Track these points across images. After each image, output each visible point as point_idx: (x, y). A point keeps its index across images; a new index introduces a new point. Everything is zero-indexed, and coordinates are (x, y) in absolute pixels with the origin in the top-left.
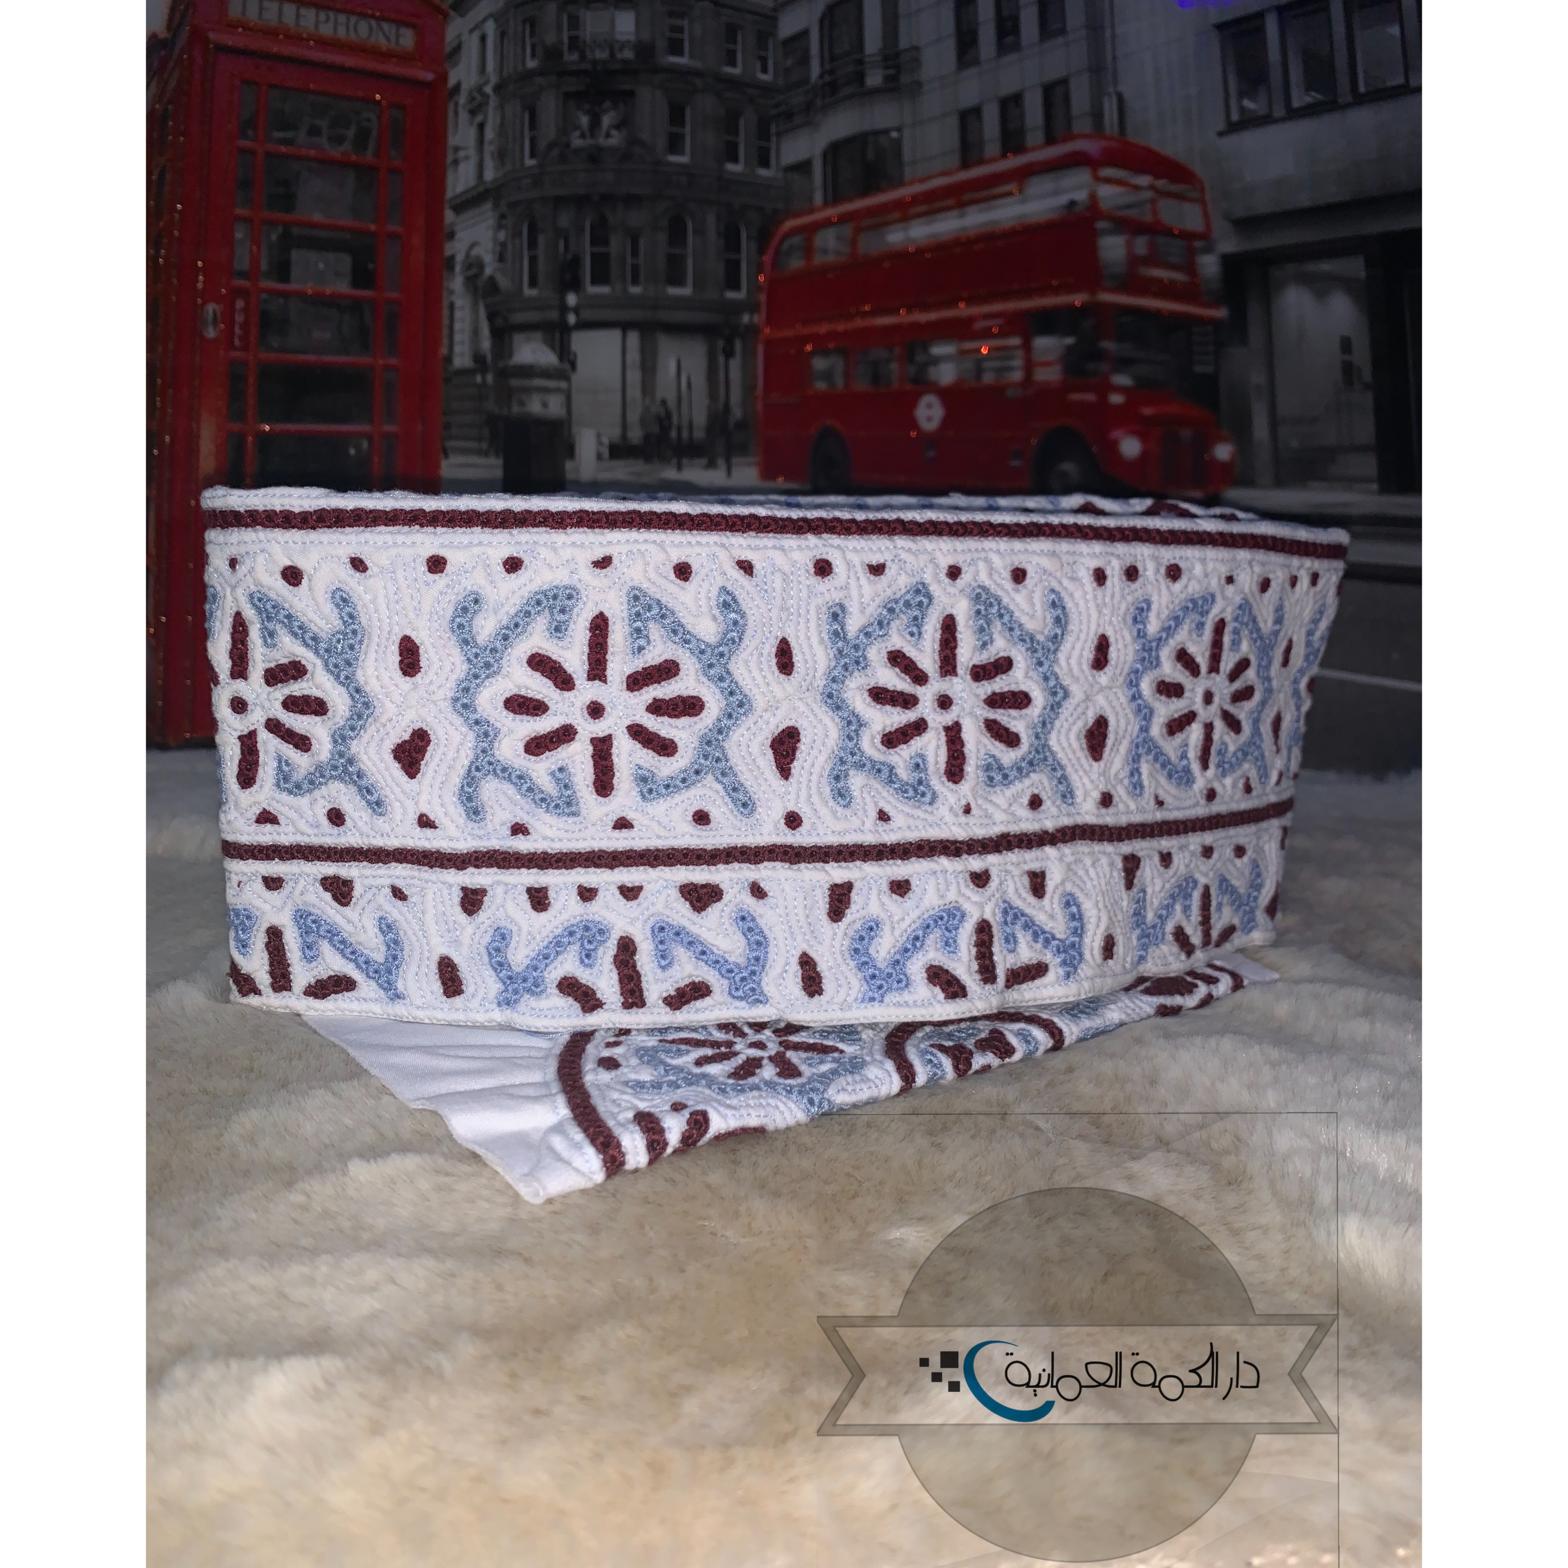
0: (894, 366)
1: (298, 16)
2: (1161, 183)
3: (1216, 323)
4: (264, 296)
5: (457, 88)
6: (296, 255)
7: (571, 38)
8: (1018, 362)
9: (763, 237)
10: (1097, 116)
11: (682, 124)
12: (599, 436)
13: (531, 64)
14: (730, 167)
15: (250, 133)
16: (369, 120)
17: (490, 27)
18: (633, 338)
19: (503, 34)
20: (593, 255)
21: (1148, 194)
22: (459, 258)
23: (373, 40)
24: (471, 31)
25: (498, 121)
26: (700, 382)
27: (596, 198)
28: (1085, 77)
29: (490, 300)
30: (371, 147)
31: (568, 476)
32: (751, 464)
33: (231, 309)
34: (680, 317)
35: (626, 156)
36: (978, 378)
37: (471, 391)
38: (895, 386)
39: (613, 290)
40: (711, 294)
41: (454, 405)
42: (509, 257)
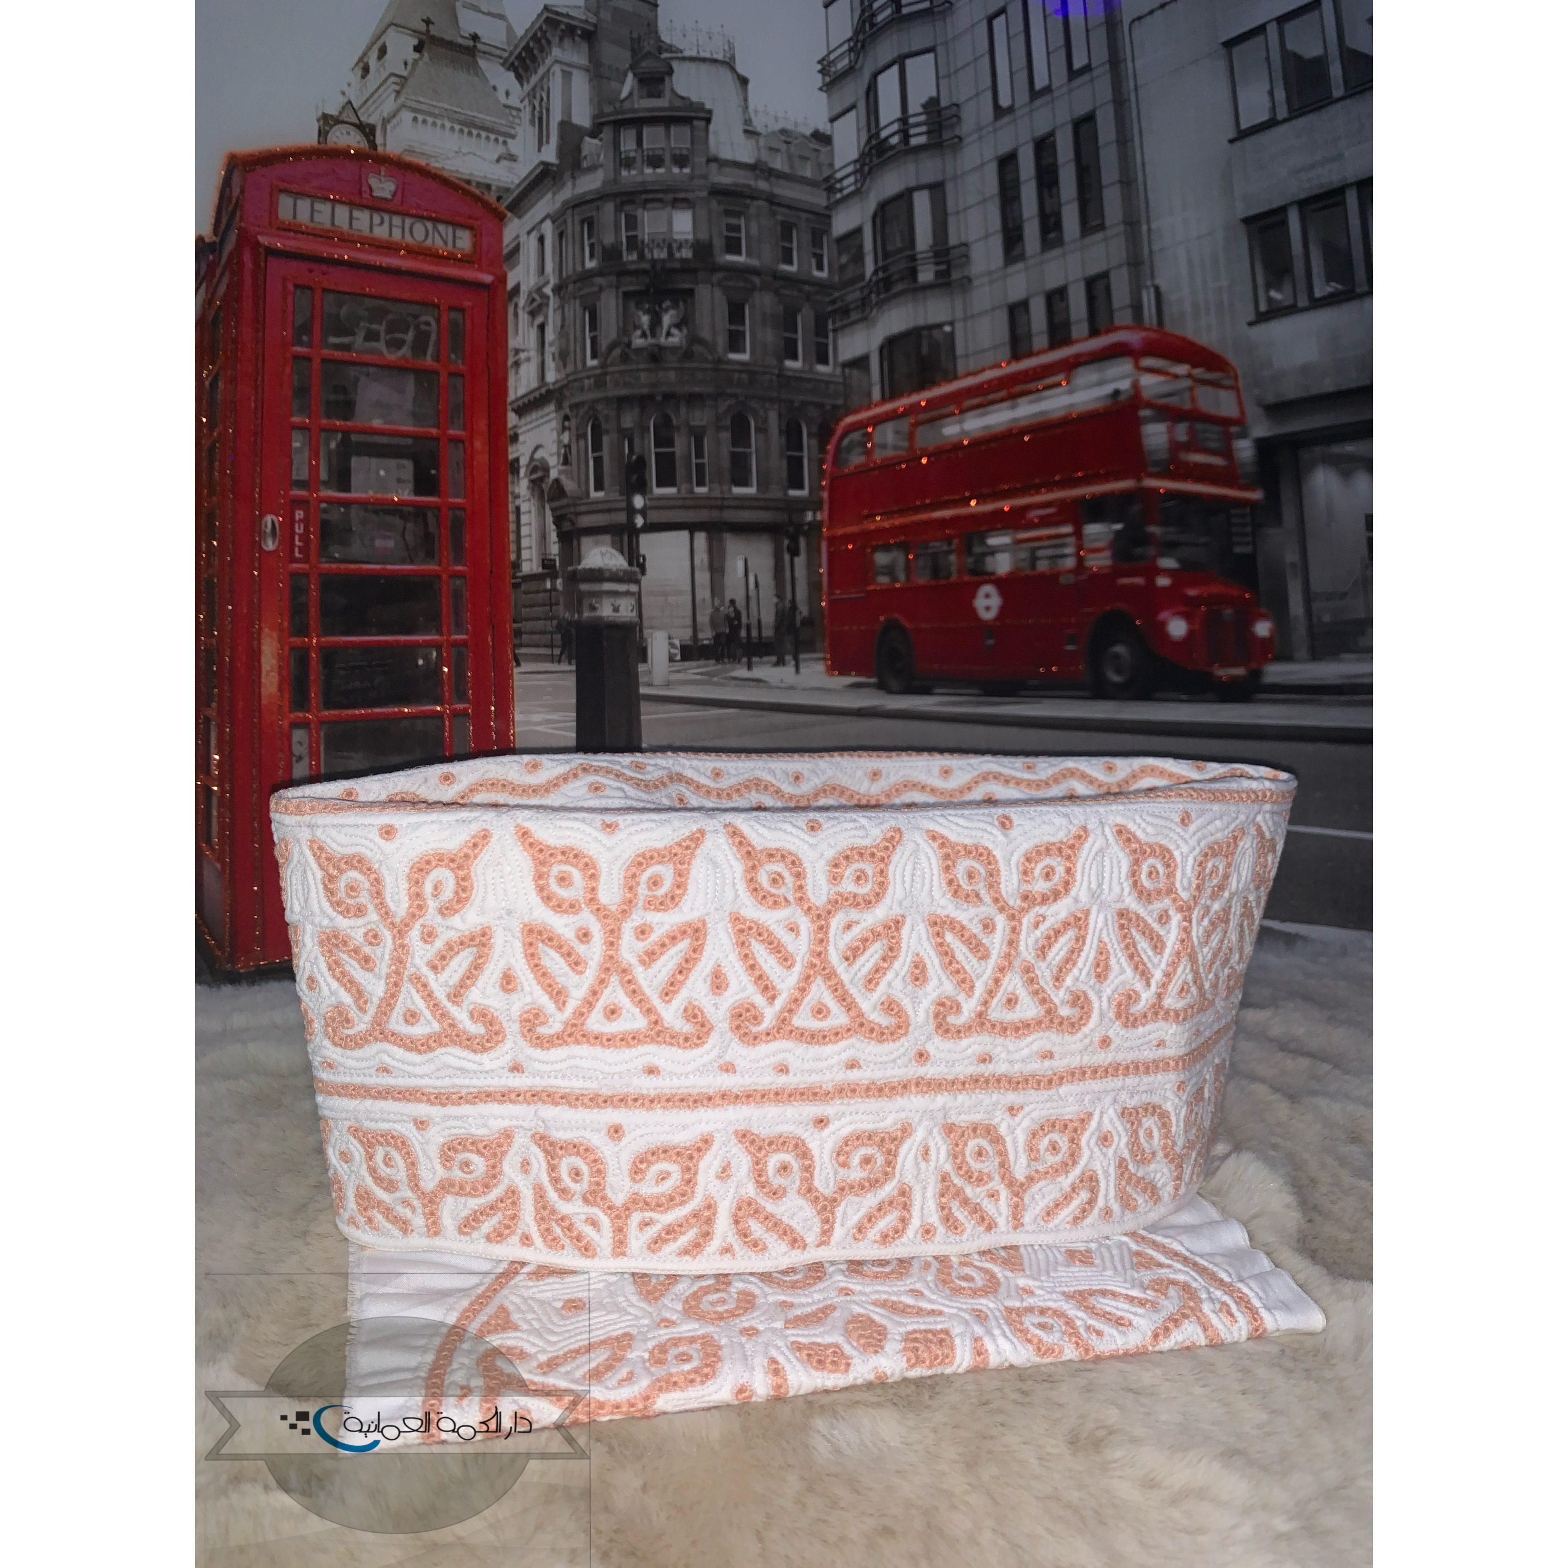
0: (953, 558)
1: (351, 218)
2: (1198, 372)
3: (1253, 505)
4: (324, 506)
5: (516, 289)
6: (355, 461)
7: (628, 238)
8: (1069, 550)
9: (824, 433)
10: (1137, 308)
11: (742, 322)
12: (670, 638)
13: (590, 264)
14: (789, 363)
15: (305, 338)
16: (428, 324)
17: (548, 228)
18: (701, 538)
19: (561, 235)
20: (657, 454)
21: (1186, 383)
23: (429, 242)
24: (529, 233)
25: (559, 324)
26: (767, 581)
27: (659, 398)
28: (1124, 272)
29: (556, 504)
30: (430, 350)
31: (641, 680)
32: (819, 659)
33: (290, 521)
34: (746, 516)
35: (687, 355)
36: (1033, 567)
37: (541, 595)
38: (954, 577)
39: (679, 491)
40: (775, 493)
41: (525, 612)
42: (573, 457)
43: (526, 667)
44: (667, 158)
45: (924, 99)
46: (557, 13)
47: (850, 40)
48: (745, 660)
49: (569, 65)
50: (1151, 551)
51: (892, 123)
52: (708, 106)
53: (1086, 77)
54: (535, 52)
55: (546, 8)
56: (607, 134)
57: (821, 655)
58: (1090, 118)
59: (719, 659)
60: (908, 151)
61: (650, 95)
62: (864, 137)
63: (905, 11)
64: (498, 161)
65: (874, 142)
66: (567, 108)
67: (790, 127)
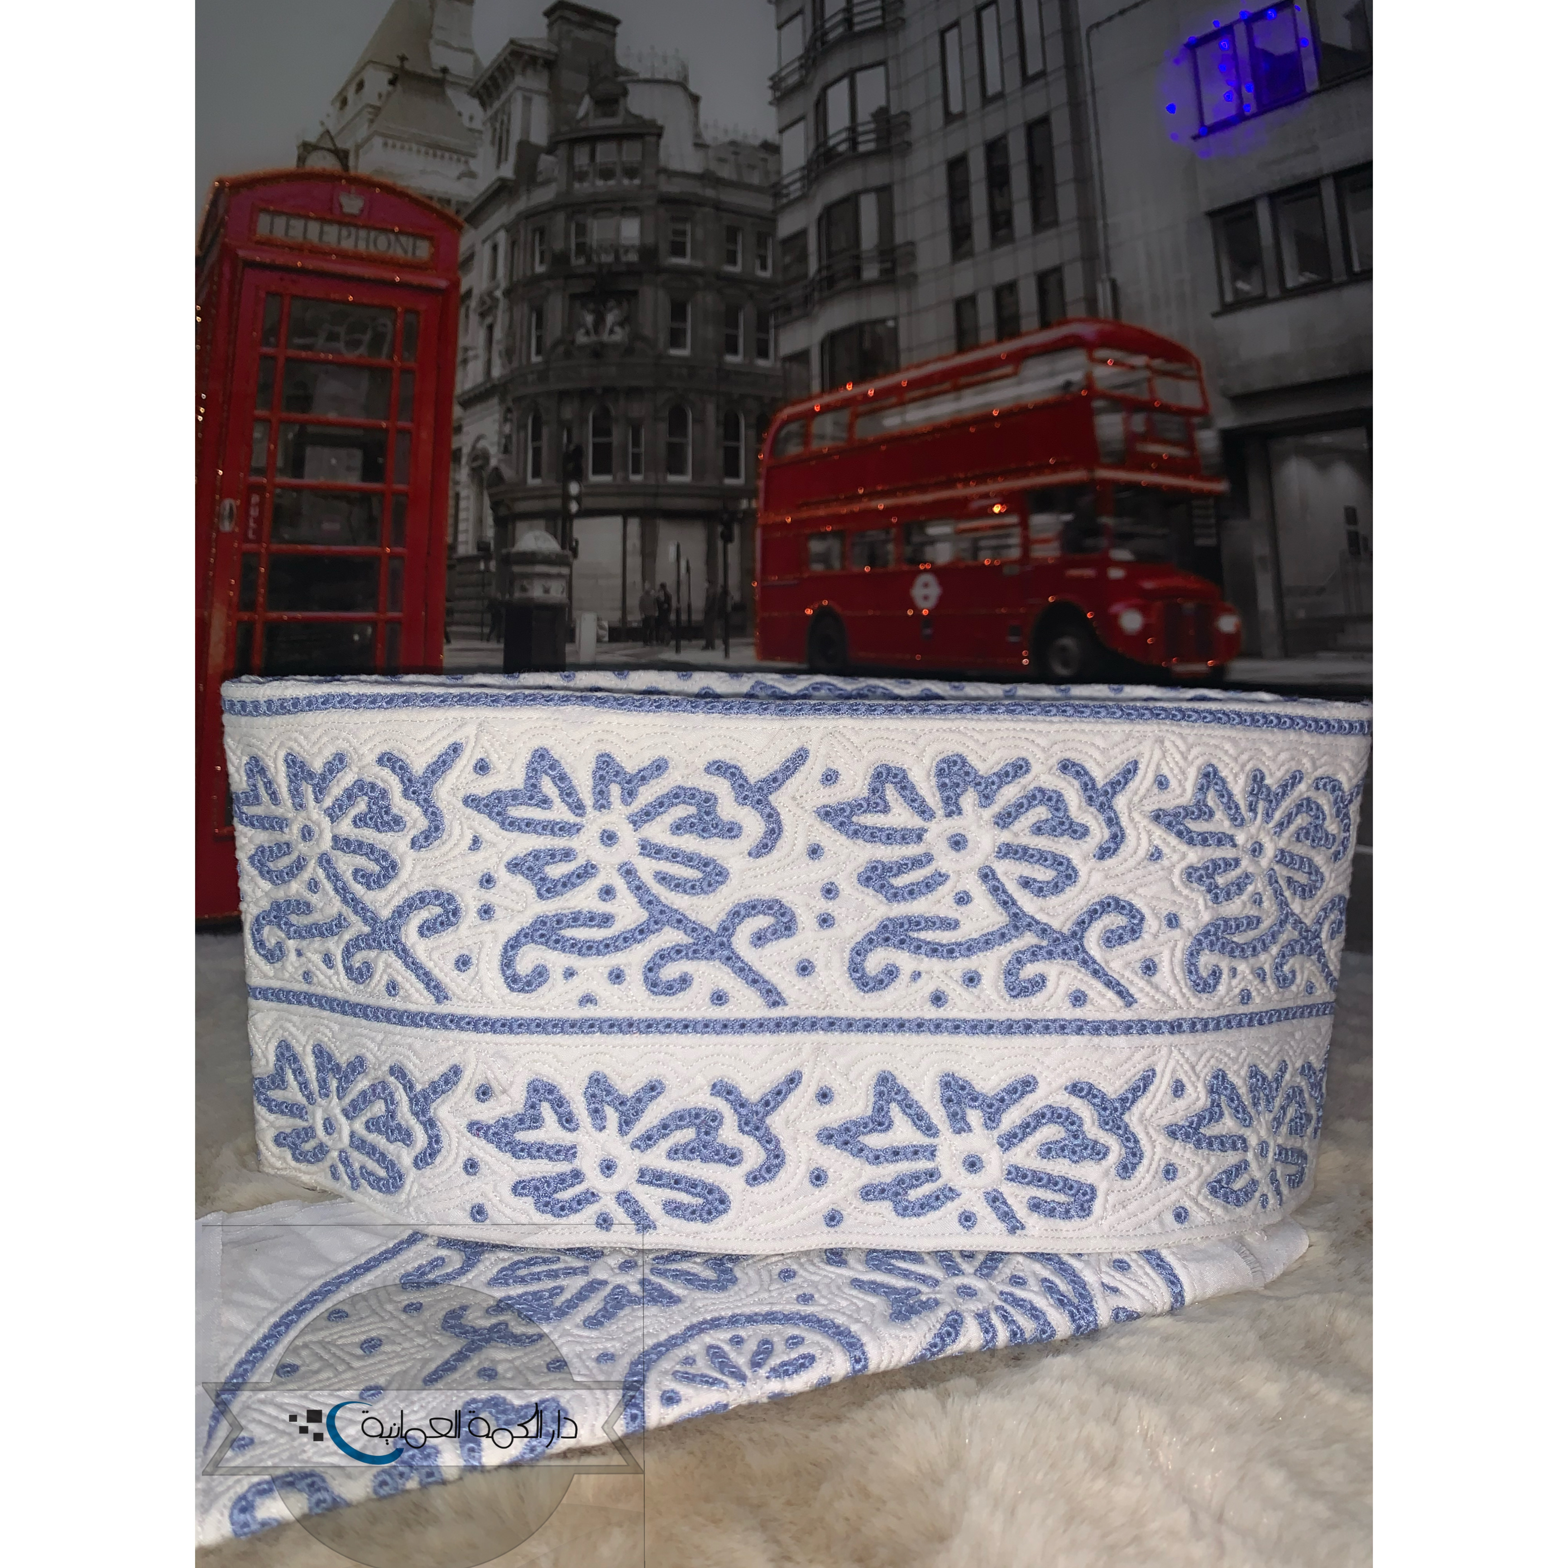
0: (890, 547)
1: (321, 233)
2: (1157, 363)
3: (1217, 496)
4: (278, 491)
5: (469, 293)
6: (309, 451)
7: (577, 245)
8: (1015, 541)
10: (1091, 302)
11: (684, 320)
12: (599, 619)
13: (540, 269)
14: (730, 358)
15: (272, 339)
16: (385, 325)
17: (502, 238)
18: (634, 525)
19: (513, 244)
20: (594, 445)
21: (1144, 374)
22: (466, 450)
23: (390, 252)
24: (484, 242)
25: (507, 323)
26: (699, 567)
27: (599, 391)
28: (1079, 265)
29: (495, 490)
30: (385, 350)
31: (568, 659)
32: (748, 645)
33: (247, 504)
34: (679, 503)
36: (975, 556)
37: (474, 578)
38: (892, 566)
39: (615, 478)
40: (711, 481)
41: (458, 592)
42: (514, 449)
43: (455, 644)
44: (618, 171)
45: (873, 108)
46: (521, 46)
47: (800, 58)
48: (673, 643)
49: (530, 91)
50: (1103, 542)
51: (839, 132)
52: (660, 122)
53: (1041, 82)
54: (500, 81)
55: (512, 42)
56: (562, 151)
57: (751, 640)
58: (1044, 120)
59: (647, 641)
60: (855, 157)
61: (605, 115)
62: (812, 145)
63: (857, 28)
64: (459, 178)
65: (822, 150)
66: (526, 129)
67: (739, 138)
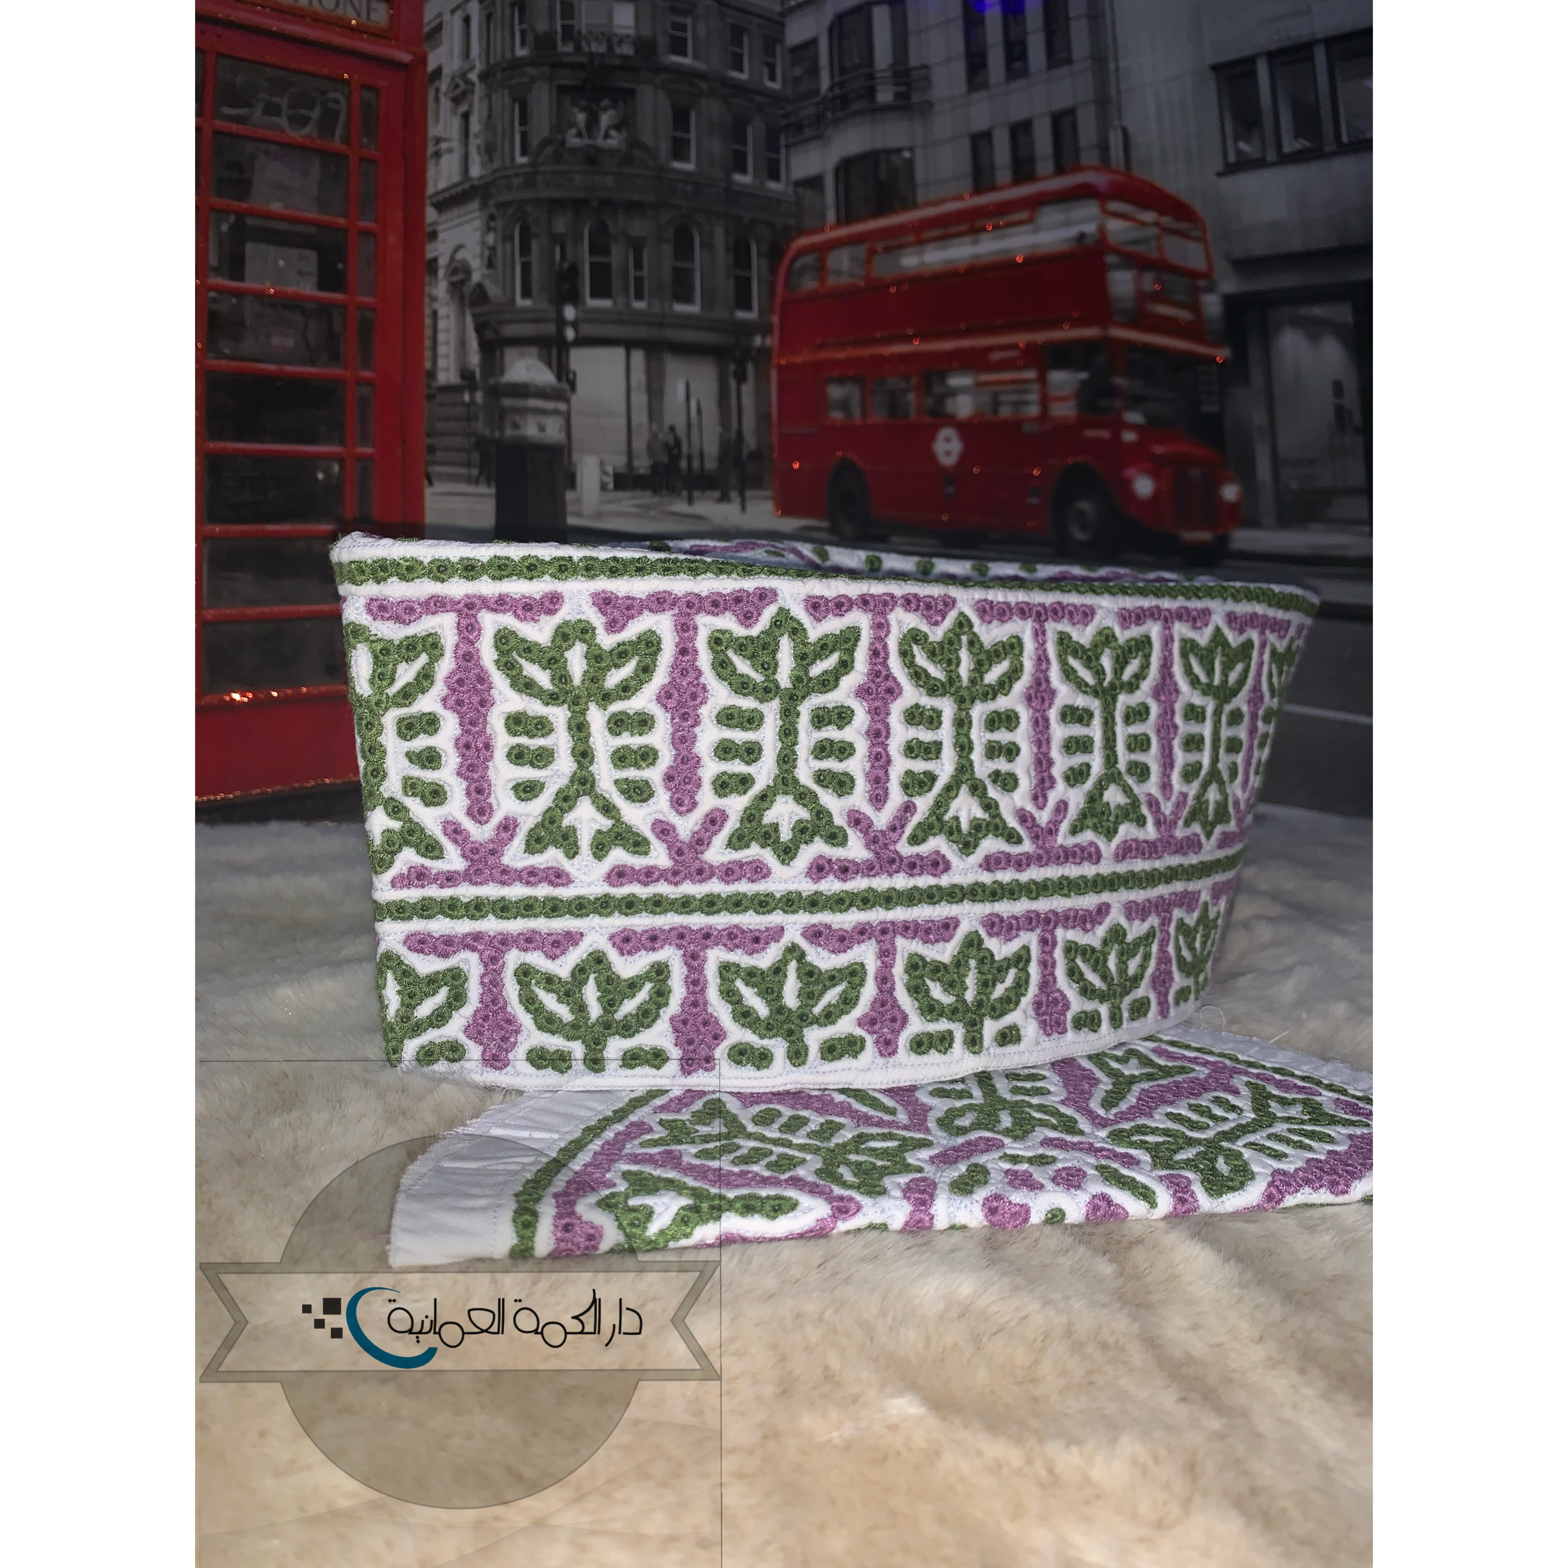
0: (911, 397)
2: (1166, 220)
3: (1220, 364)
4: (212, 294)
5: (438, 72)
6: (249, 247)
7: (563, 26)
8: (1033, 397)
9: (775, 254)
10: (1104, 149)
11: (687, 129)
12: (602, 463)
13: (521, 52)
14: (738, 178)
16: (336, 101)
17: (474, 9)
18: (638, 357)
19: (489, 17)
20: (591, 264)
21: (1153, 231)
23: (340, 12)
24: (453, 11)
25: (485, 113)
26: (710, 407)
27: (595, 203)
28: (1092, 109)
29: (479, 310)
30: (339, 131)
31: (570, 508)
32: (766, 498)
34: (686, 336)
35: (627, 159)
36: (995, 411)
37: (458, 410)
38: (913, 417)
39: (615, 304)
40: (721, 313)
41: (439, 426)
42: (499, 261)
43: (440, 487)
48: (685, 493)
57: (768, 493)
59: (656, 490)
